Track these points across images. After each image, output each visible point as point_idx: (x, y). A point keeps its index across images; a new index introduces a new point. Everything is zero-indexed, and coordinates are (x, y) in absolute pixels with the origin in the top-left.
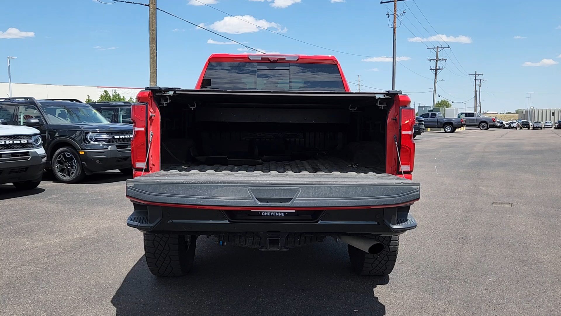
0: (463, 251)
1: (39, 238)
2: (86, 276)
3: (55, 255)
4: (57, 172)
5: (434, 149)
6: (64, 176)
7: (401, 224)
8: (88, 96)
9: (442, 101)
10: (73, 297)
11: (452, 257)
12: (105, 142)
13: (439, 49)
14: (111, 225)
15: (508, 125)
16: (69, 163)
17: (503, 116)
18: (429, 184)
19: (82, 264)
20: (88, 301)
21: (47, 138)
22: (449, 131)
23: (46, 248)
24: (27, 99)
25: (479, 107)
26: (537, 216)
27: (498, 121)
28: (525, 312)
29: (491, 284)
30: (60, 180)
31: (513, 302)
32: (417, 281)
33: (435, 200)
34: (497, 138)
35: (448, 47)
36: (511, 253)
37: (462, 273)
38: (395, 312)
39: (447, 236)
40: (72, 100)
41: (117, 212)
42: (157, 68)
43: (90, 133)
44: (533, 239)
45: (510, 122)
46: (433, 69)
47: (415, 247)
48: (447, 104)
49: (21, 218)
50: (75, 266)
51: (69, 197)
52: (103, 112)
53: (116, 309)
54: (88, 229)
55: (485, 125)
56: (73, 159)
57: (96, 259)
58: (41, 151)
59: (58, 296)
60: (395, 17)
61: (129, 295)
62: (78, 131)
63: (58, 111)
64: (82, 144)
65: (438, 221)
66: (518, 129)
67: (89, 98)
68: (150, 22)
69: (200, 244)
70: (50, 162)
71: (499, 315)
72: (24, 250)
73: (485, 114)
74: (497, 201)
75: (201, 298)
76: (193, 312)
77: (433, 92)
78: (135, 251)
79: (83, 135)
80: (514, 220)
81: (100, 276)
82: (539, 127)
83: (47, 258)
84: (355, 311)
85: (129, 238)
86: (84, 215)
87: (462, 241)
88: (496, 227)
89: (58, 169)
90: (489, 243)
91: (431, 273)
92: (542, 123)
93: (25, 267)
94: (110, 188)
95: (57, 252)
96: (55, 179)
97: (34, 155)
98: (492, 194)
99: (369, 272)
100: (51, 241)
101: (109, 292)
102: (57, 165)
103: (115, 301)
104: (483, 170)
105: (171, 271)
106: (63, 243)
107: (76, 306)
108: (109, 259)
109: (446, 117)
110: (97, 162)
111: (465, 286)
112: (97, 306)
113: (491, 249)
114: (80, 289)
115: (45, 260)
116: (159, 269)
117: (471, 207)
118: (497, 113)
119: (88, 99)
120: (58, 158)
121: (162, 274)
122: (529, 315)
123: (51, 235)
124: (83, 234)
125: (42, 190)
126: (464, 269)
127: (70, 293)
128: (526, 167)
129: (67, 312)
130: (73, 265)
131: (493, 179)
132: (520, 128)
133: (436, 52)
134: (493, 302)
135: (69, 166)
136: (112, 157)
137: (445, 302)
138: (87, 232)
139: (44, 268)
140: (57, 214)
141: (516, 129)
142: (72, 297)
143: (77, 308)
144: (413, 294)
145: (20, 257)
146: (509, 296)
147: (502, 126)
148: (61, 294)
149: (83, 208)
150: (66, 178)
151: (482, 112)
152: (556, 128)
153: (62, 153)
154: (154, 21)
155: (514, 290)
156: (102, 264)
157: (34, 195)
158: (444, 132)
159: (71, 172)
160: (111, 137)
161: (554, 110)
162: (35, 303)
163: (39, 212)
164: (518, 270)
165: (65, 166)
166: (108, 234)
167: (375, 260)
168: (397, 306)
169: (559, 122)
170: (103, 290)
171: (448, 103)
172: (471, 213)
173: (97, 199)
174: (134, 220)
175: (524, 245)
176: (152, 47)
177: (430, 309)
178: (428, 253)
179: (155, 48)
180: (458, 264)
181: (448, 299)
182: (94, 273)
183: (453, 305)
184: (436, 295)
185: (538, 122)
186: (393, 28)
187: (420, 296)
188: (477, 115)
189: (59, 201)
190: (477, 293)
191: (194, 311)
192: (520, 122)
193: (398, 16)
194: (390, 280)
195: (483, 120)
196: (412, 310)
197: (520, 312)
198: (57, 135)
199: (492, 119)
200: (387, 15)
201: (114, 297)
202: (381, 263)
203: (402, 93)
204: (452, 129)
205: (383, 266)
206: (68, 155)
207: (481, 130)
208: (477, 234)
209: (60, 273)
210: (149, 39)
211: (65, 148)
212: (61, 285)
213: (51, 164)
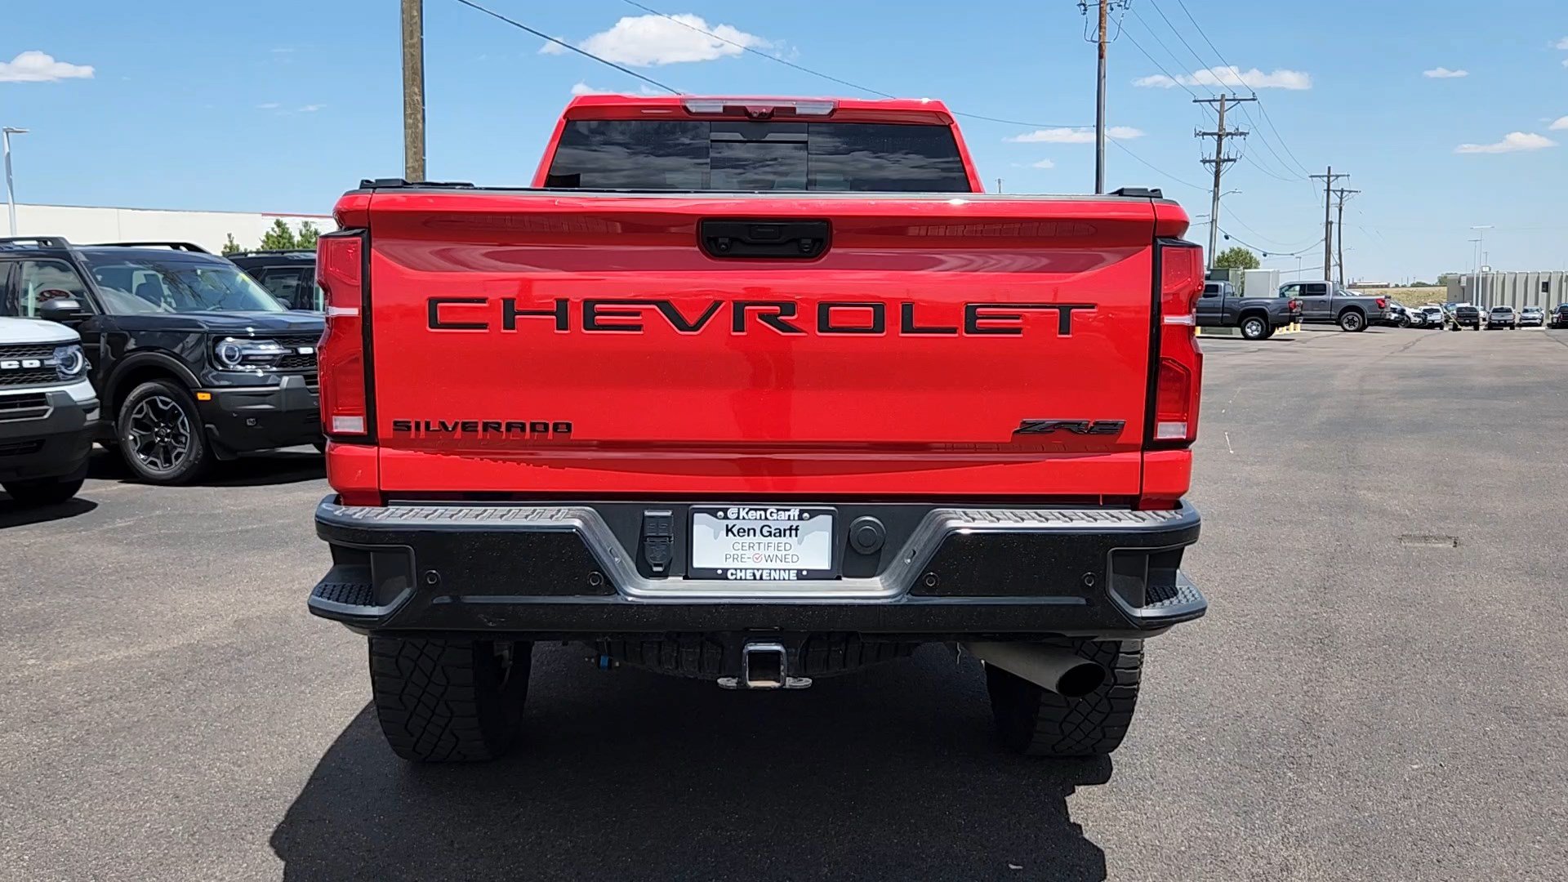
0: (1327, 680)
1: (67, 646)
2: (197, 762)
3: (111, 697)
4: (134, 453)
5: (1216, 385)
6: (154, 463)
7: (1159, 604)
8: (229, 236)
9: (1232, 250)
10: (152, 829)
11: (1296, 698)
12: (272, 366)
13: (1226, 102)
14: (283, 607)
15: (1419, 317)
16: (169, 428)
17: (1402, 293)
18: (1212, 483)
19: (190, 727)
20: (200, 841)
21: (102, 354)
22: (1256, 333)
23: (85, 677)
24: (46, 243)
25: (1338, 268)
26: (1533, 576)
27: (1392, 306)
28: (1533, 869)
29: (1419, 780)
30: (142, 475)
31: (1494, 837)
32: (1196, 772)
33: (1232, 529)
34: (1392, 353)
35: (1252, 97)
36: (1469, 684)
37: (1328, 747)
38: (1136, 872)
39: (1275, 634)
40: (175, 246)
41: (303, 569)
42: (424, 155)
43: (230, 339)
44: (1530, 642)
45: (1425, 310)
46: (1210, 161)
47: (1182, 670)
48: (1247, 261)
49: (19, 588)
50: (167, 730)
51: (164, 525)
52: (270, 280)
53: (282, 864)
54: (215, 618)
55: (1357, 317)
56: (180, 414)
57: (233, 711)
58: (82, 392)
59: (108, 826)
60: (1104, 13)
61: (325, 820)
62: (191, 335)
63: (138, 278)
64: (204, 372)
65: (1246, 591)
66: (1445, 329)
67: (231, 242)
68: (403, 22)
69: (542, 663)
70: (113, 424)
71: (1455, 878)
72: (17, 682)
73: (1352, 286)
74: (1412, 530)
75: (542, 830)
76: (519, 873)
77: (1209, 226)
78: (351, 684)
79: (207, 347)
80: (1466, 587)
81: (239, 762)
82: (1506, 324)
83: (85, 706)
84: (1012, 867)
85: (335, 645)
86: (205, 577)
87: (1320, 650)
88: (1418, 606)
89: (136, 444)
90: (1402, 655)
91: (1236, 749)
92: (1513, 310)
93: (17, 734)
94: (285, 499)
95: (118, 689)
96: (130, 474)
97: (62, 403)
98: (1397, 510)
99: (1053, 747)
100: (101, 657)
101: (265, 810)
102: (131, 432)
103: (282, 842)
104: (1362, 442)
105: (454, 748)
106: (136, 662)
107: (162, 856)
108: (270, 709)
109: (1245, 296)
110: (249, 424)
111: (1342, 789)
112: (225, 856)
113: (1409, 675)
114: (177, 804)
115: (79, 713)
116: (418, 741)
117: (1339, 549)
118: (1387, 286)
119: (229, 244)
120: (136, 414)
121: (426, 757)
122: (1548, 880)
123: (104, 637)
124: (197, 634)
125: (89, 506)
126: (1334, 734)
127: (146, 816)
128: (1486, 432)
129: (132, 876)
130: (161, 729)
131: (1393, 466)
132: (1451, 327)
133: (1219, 112)
134: (1433, 839)
135: (168, 435)
136: (291, 408)
137: (1285, 840)
138: (211, 627)
139: (74, 737)
140: (125, 577)
141: (1442, 328)
142: (150, 827)
143: (164, 862)
144: (1188, 814)
145: (6, 704)
146: (1479, 817)
147: (1402, 321)
148: (117, 819)
149: (204, 557)
150: (160, 471)
151: (1345, 283)
152: (1552, 326)
153: (147, 397)
154: (415, 21)
155: (1490, 800)
156: (250, 725)
157: (64, 519)
158: (1242, 336)
159: (175, 453)
160: (289, 351)
161: (1548, 275)
162: (35, 849)
163: (72, 571)
164: (1498, 737)
165: (157, 434)
166: (271, 633)
167: (1071, 712)
168: (1140, 852)
169: (1562, 309)
170: (246, 805)
171: (1251, 258)
172: (1340, 565)
173: (247, 531)
174: (331, 594)
175: (1505, 659)
176: (411, 96)
177: (1241, 860)
178: (1223, 686)
179: (419, 98)
180: (1315, 720)
181: (1294, 829)
182: (222, 751)
183: (1310, 846)
184: (1257, 815)
185: (1502, 308)
186: (1097, 44)
187: (1209, 820)
188: (1333, 288)
189: (135, 536)
190: (1380, 809)
191: (521, 870)
192: (1451, 308)
193: (1112, 9)
194: (1114, 771)
195: (1349, 303)
196: (1186, 865)
197: (1517, 871)
198: (131, 345)
199: (1377, 300)
200: (1079, 5)
201: (278, 826)
202: (1089, 720)
203: (1162, 197)
204: (1265, 329)
205: (1094, 729)
206: (165, 403)
207: (1346, 330)
208: (1363, 629)
209: (122, 752)
210: (401, 71)
211: (157, 385)
212: (121, 792)
213: (117, 430)
